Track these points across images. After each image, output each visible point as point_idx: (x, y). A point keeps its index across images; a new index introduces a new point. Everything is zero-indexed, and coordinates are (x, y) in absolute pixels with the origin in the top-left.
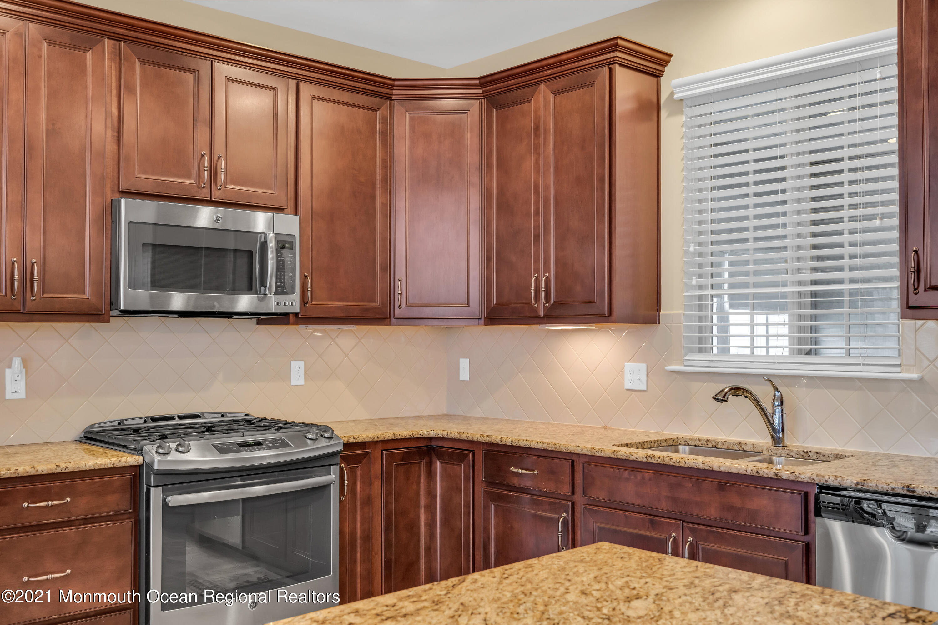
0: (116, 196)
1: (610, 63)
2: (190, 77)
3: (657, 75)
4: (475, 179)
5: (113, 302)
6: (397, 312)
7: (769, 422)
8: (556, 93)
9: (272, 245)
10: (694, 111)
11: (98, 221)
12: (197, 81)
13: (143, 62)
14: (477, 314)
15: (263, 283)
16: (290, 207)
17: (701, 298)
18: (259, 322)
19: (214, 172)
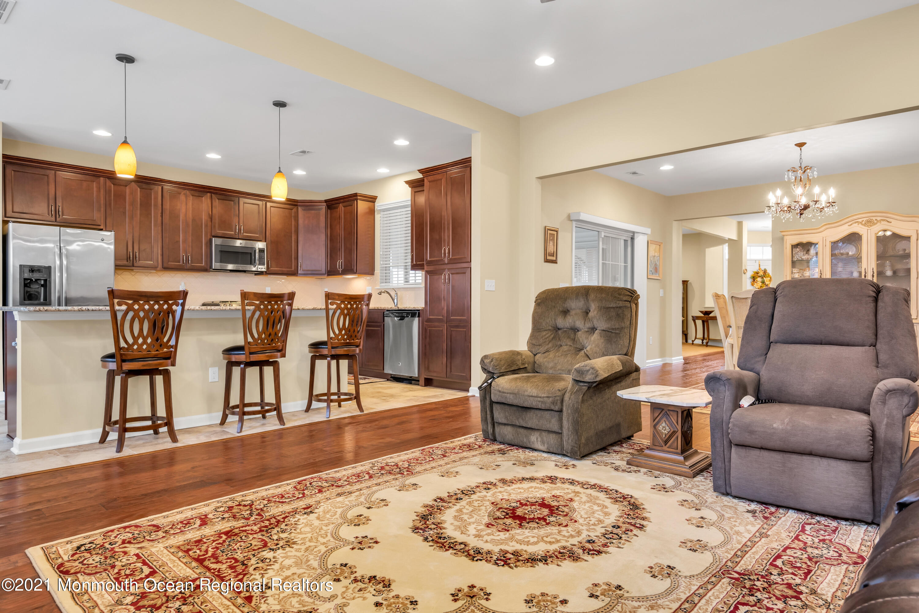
0: (211, 237)
1: (357, 200)
2: (232, 202)
3: (374, 202)
4: (324, 231)
5: (211, 267)
6: (299, 272)
7: (393, 300)
8: (344, 207)
9: (257, 251)
10: (382, 213)
11: (206, 244)
12: (235, 204)
13: (218, 199)
14: (324, 273)
15: (255, 262)
16: (264, 240)
17: (386, 267)
18: (256, 274)
19: (240, 230)
